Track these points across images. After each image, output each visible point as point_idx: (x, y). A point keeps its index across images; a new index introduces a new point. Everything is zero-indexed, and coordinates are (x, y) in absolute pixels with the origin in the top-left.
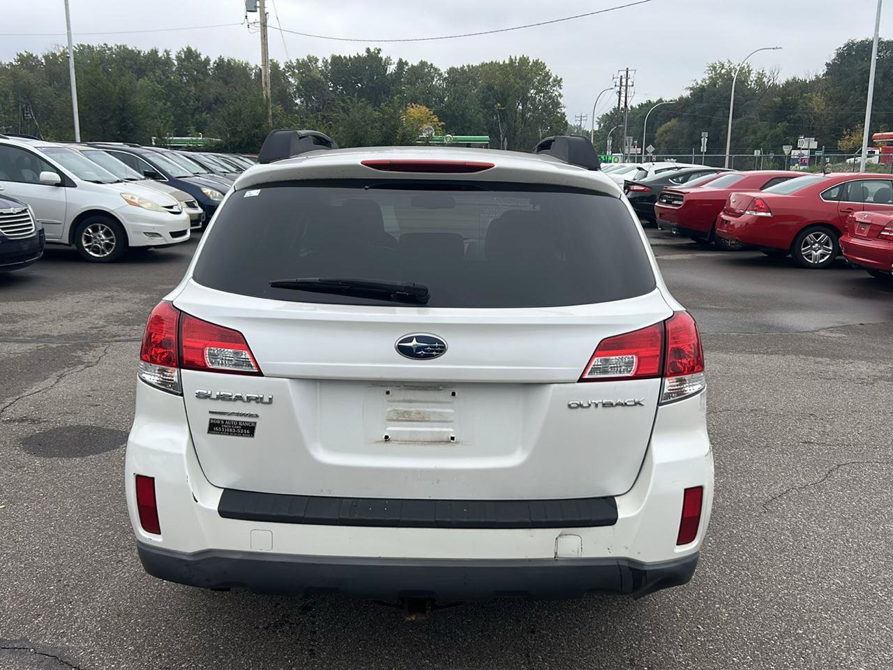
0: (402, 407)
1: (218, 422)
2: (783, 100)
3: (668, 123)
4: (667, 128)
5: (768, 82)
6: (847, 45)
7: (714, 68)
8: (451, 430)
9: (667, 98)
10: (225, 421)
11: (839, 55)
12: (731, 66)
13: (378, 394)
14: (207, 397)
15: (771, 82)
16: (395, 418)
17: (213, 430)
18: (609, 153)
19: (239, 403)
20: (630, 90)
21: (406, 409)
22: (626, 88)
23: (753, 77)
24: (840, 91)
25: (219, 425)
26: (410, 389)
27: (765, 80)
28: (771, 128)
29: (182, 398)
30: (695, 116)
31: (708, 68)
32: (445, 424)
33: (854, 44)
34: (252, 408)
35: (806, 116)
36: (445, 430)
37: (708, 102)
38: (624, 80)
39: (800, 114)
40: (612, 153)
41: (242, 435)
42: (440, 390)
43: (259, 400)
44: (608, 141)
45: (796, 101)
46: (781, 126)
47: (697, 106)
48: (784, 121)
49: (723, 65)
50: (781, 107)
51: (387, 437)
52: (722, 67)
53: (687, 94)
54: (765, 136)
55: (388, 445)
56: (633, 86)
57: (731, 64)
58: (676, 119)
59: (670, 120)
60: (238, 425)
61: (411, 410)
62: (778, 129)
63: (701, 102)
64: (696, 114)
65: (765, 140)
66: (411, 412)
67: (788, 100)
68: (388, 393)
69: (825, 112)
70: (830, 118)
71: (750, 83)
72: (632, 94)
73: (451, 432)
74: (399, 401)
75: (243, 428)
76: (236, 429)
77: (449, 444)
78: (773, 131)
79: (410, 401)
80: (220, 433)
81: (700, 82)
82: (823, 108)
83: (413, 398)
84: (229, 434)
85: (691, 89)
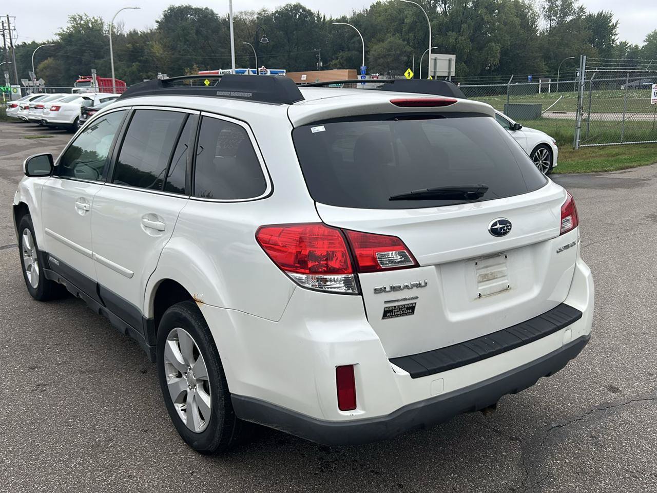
0: (483, 272)
1: (390, 309)
2: (133, 46)
3: (46, 61)
4: (46, 65)
5: (117, 32)
6: (170, 9)
7: (75, 19)
8: (507, 281)
9: (39, 41)
10: (395, 307)
11: (165, 15)
12: (88, 18)
13: (472, 268)
14: (383, 290)
15: (120, 32)
16: (481, 280)
17: (386, 316)
18: (8, 85)
19: (406, 290)
20: (14, 33)
21: (486, 273)
22: (10, 31)
23: (106, 27)
24: (170, 42)
25: (391, 311)
26: (486, 259)
27: (115, 30)
28: (128, 67)
29: (361, 296)
30: (68, 56)
31: (70, 19)
32: (503, 278)
33: (174, 8)
34: (414, 292)
35: (151, 58)
36: (504, 282)
37: (76, 45)
38: (6, 25)
39: (147, 57)
40: (11, 85)
41: (406, 314)
42: (499, 256)
43: (419, 286)
44: (5, 75)
45: (142, 47)
46: (135, 65)
47: (69, 48)
48: (136, 61)
49: (81, 17)
50: (132, 52)
51: (480, 294)
52: (81, 19)
53: (57, 38)
54: (125, 72)
55: (481, 299)
56: (15, 30)
57: (88, 17)
58: (52, 58)
59: (46, 59)
60: (404, 308)
61: (488, 272)
62: (133, 67)
63: (71, 45)
64: (68, 54)
65: (125, 75)
66: (488, 274)
67: (137, 46)
68: (476, 264)
69: (163, 55)
70: (167, 60)
71: (104, 32)
72: (16, 37)
73: (507, 283)
74: (483, 268)
75: (408, 309)
76: (403, 311)
77: (508, 291)
78: (130, 69)
79: (487, 267)
80: (392, 317)
81: (65, 30)
82: (161, 52)
83: (488, 264)
84: (398, 316)
85: (59, 35)
